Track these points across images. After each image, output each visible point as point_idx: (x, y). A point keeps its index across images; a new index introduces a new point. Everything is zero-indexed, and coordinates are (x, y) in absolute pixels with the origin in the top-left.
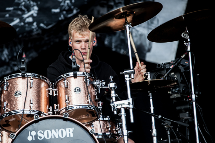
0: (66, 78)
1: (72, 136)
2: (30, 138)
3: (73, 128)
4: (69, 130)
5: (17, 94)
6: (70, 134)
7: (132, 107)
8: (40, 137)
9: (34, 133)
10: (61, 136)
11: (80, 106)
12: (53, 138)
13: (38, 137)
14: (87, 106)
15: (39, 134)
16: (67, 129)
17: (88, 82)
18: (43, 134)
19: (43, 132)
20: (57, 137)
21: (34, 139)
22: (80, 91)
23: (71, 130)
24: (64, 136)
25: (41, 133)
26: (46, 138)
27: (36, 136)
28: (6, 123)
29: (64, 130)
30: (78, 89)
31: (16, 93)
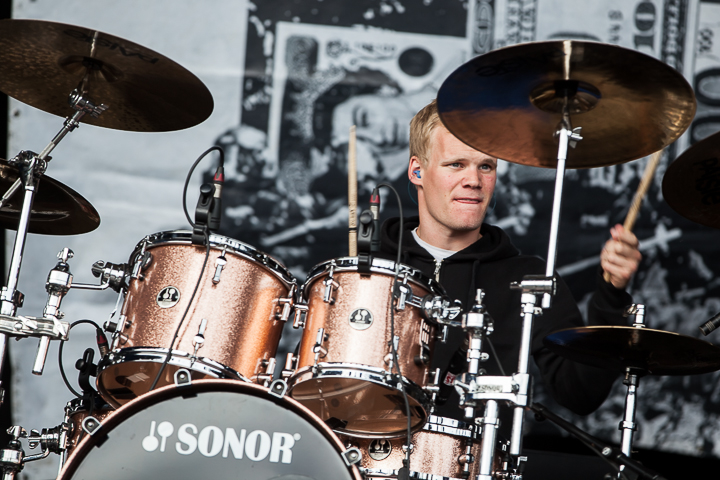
0: (335, 273)
1: (287, 459)
2: (150, 444)
3: (297, 436)
4: (283, 438)
5: (166, 296)
6: (281, 452)
7: (524, 404)
8: (185, 447)
9: (166, 429)
10: (251, 455)
11: (353, 372)
12: (225, 455)
13: (178, 446)
14: (381, 377)
15: (183, 436)
16: (277, 436)
17: (402, 299)
18: (197, 436)
19: (195, 431)
20: (238, 455)
21: (162, 449)
22: (369, 322)
23: (290, 440)
24: (262, 456)
25: (189, 431)
26: (204, 451)
27: (173, 439)
28: (121, 386)
29: (265, 436)
30: (364, 313)
31: (164, 292)
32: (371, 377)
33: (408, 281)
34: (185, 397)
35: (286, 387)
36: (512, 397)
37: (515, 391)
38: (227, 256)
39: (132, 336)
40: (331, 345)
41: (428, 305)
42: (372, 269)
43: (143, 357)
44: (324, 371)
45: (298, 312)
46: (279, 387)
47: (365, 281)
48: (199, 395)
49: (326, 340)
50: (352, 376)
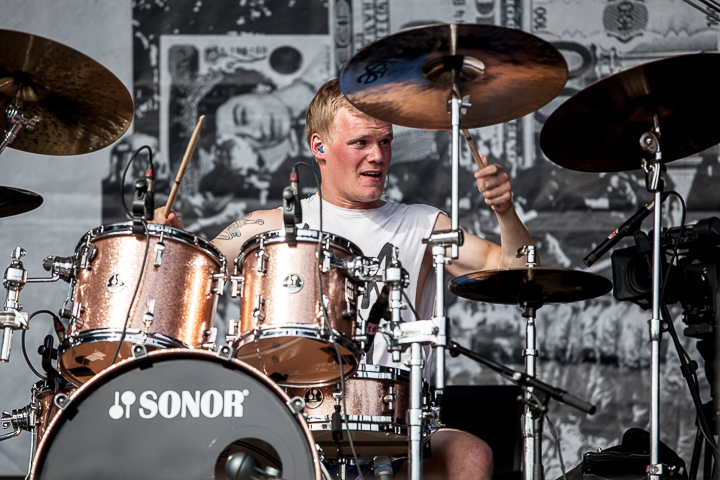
0: (264, 245)
1: (239, 413)
2: (116, 412)
3: (246, 392)
4: (234, 396)
5: (114, 282)
6: (233, 407)
7: (444, 343)
8: (147, 412)
9: (129, 398)
10: (207, 413)
11: (289, 330)
12: (184, 415)
13: (141, 411)
14: (315, 332)
15: (144, 402)
16: (228, 394)
17: (327, 263)
18: (157, 401)
19: (155, 397)
20: (195, 414)
21: (128, 416)
22: (300, 286)
23: (240, 396)
24: (216, 413)
25: (149, 397)
26: (164, 413)
27: (136, 406)
28: (82, 365)
29: (217, 395)
30: (295, 278)
31: (112, 278)
32: (306, 333)
33: (330, 246)
34: (142, 368)
35: (232, 349)
36: (433, 339)
37: (436, 332)
38: (165, 242)
39: (87, 320)
40: (267, 309)
41: (350, 265)
42: (298, 238)
43: (98, 338)
44: (264, 333)
45: (235, 283)
46: (226, 351)
47: (293, 250)
48: (155, 365)
49: (263, 304)
50: (289, 334)
